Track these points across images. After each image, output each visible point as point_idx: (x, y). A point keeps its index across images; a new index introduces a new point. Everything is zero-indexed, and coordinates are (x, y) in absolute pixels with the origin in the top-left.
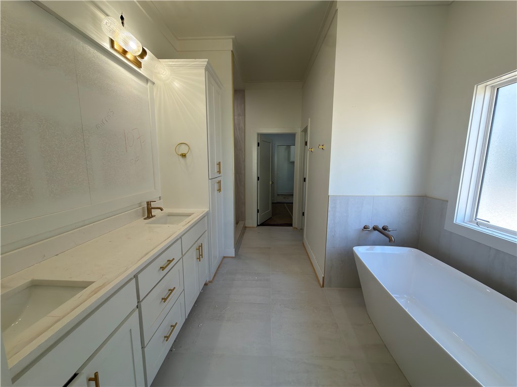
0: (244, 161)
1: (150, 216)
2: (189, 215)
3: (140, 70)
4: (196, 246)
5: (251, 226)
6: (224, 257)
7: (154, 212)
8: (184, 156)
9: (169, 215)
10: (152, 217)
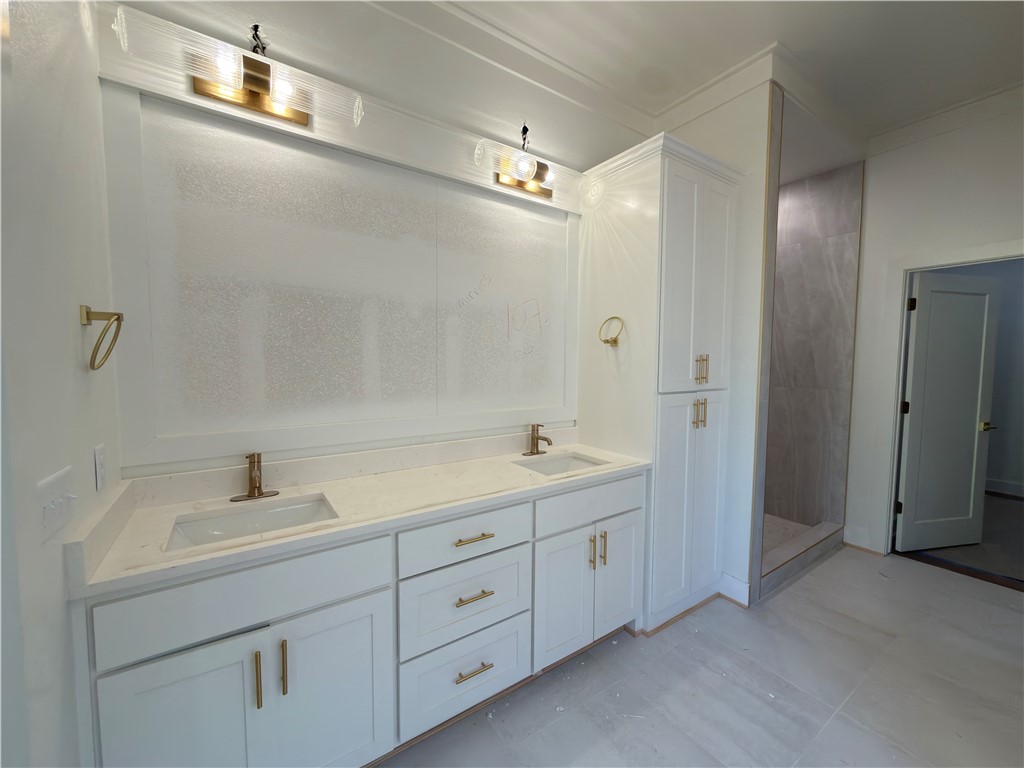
0: (853, 355)
1: (534, 450)
2: (595, 463)
3: (551, 201)
4: (589, 531)
5: (864, 544)
6: (719, 596)
7: (542, 445)
8: (614, 342)
9: (575, 458)
10: (538, 453)
